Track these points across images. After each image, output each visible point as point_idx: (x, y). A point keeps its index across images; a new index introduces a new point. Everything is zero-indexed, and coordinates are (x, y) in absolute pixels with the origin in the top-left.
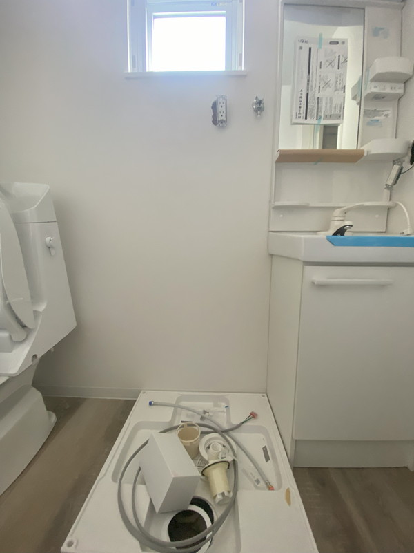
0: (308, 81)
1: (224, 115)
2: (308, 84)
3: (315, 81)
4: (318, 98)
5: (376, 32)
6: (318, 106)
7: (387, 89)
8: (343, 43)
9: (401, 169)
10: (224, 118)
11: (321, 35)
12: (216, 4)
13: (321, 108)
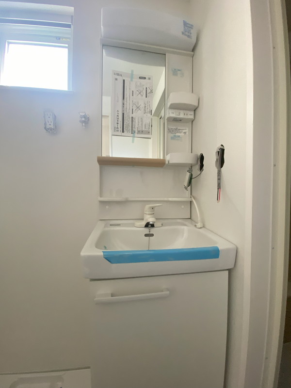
0: (123, 104)
1: (52, 124)
2: (123, 107)
3: (129, 105)
4: (132, 117)
5: (175, 72)
6: (132, 123)
7: (182, 115)
8: (149, 79)
9: (191, 175)
10: (52, 126)
11: (132, 71)
12: (60, 39)
13: (135, 125)
